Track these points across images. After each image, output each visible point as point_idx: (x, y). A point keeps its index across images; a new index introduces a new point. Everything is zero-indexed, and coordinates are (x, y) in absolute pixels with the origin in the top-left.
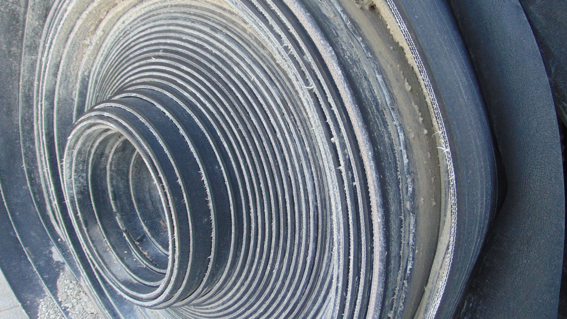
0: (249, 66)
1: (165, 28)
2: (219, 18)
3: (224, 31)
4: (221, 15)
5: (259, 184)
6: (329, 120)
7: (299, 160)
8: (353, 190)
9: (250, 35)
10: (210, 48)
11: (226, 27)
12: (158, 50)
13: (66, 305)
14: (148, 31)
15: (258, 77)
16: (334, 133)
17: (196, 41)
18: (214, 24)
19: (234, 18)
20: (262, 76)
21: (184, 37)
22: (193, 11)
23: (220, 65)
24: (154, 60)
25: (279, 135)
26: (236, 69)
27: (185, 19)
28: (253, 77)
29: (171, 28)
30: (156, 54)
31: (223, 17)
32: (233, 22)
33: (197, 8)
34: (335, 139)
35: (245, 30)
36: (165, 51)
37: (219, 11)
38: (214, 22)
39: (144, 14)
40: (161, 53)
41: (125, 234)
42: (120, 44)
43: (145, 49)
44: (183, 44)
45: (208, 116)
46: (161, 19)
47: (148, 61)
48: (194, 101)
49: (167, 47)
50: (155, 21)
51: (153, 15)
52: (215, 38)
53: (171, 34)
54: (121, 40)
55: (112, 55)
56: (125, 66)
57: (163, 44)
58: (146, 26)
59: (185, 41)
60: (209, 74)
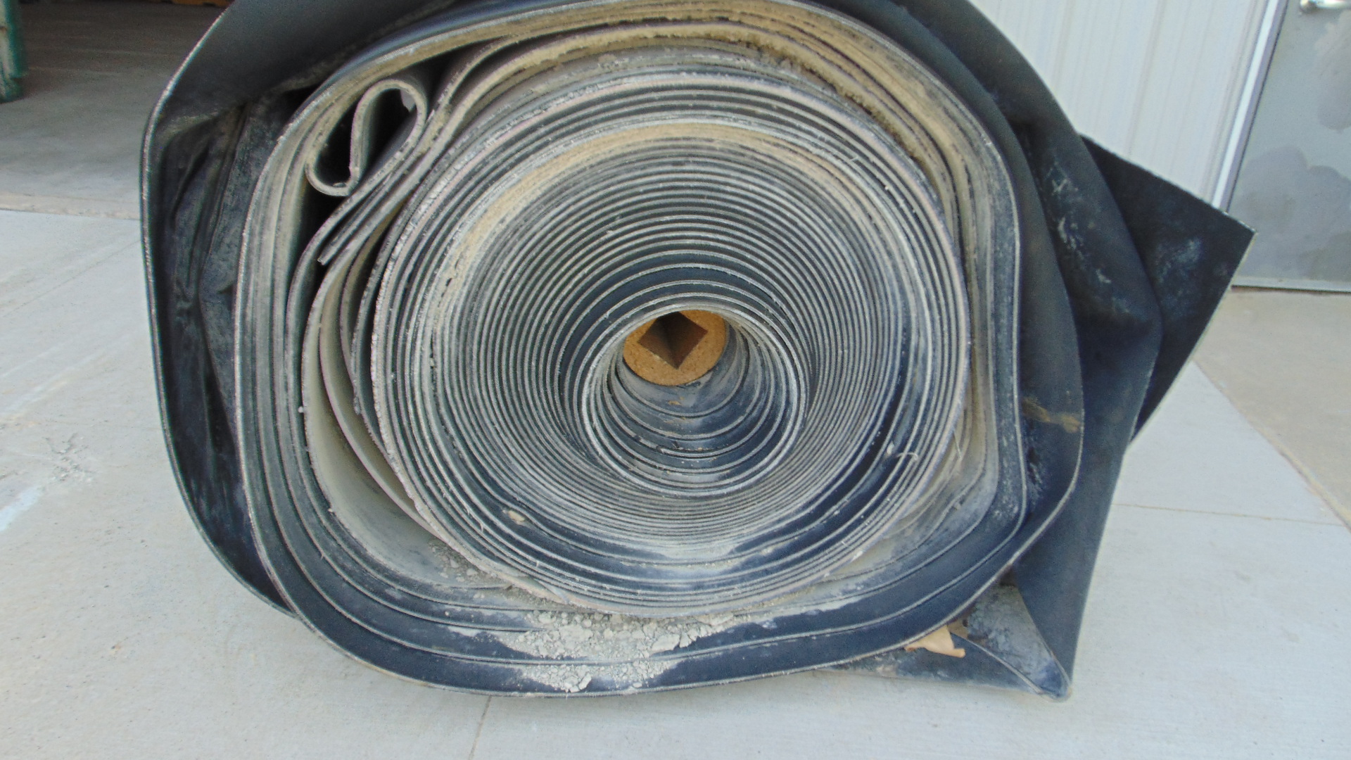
0: (739, 179)
1: (601, 193)
2: (674, 151)
3: (691, 159)
4: (674, 147)
6: (878, 175)
9: (722, 150)
10: (684, 184)
11: (691, 155)
12: (613, 219)
14: (572, 209)
15: (754, 184)
16: (885, 182)
17: (661, 185)
18: (672, 159)
19: (693, 143)
20: (757, 181)
21: (641, 189)
22: (632, 158)
23: (708, 193)
24: (611, 234)
26: (728, 189)
27: (629, 171)
28: (751, 187)
29: (612, 189)
30: (611, 225)
31: (680, 147)
32: (694, 147)
33: (635, 153)
34: (889, 187)
35: (713, 149)
36: (623, 216)
37: (669, 144)
38: (670, 156)
39: (544, 195)
40: (618, 221)
42: (516, 248)
43: (584, 230)
44: (644, 197)
45: (729, 248)
46: (587, 187)
47: (603, 239)
48: (703, 242)
49: (622, 211)
50: (576, 193)
51: (567, 189)
52: (684, 172)
53: (618, 195)
54: (515, 244)
55: (500, 270)
56: (555, 266)
57: (613, 211)
58: (563, 205)
59: (646, 192)
60: (703, 209)
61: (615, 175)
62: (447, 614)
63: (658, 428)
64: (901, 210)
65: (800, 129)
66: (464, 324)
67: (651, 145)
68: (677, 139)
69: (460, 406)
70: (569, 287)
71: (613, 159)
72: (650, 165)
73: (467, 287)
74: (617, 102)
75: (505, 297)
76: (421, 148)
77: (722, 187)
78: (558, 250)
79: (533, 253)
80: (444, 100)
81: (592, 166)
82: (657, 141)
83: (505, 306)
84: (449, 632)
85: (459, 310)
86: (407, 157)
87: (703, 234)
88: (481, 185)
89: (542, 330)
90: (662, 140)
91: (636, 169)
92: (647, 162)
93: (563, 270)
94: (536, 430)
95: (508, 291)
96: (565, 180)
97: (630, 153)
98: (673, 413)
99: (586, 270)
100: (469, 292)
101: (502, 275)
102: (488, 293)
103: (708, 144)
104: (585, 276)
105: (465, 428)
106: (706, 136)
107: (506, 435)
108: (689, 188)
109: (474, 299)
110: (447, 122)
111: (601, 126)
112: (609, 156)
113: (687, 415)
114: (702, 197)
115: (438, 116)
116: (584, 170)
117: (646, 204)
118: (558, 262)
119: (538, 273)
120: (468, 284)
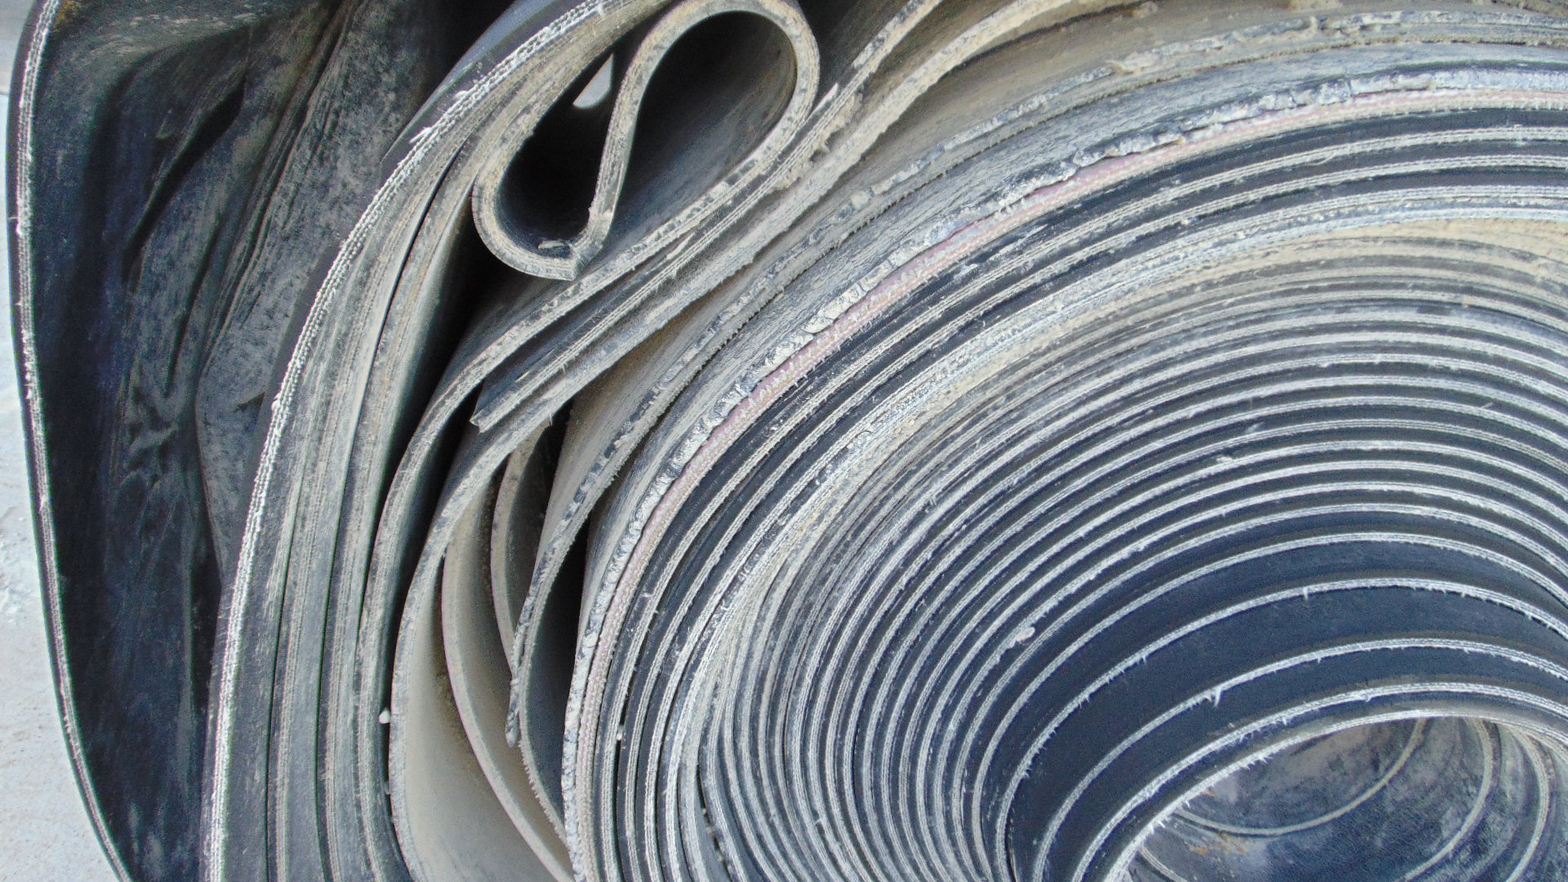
1: (1220, 357)
2: (1430, 272)
3: (1467, 300)
4: (1429, 262)
9: (1546, 285)
11: (1469, 290)
12: (1240, 428)
14: (1136, 386)
17: (1378, 358)
18: (1418, 294)
19: (1482, 258)
21: (1325, 361)
24: (1227, 463)
27: (1303, 309)
29: (1251, 350)
30: (1231, 442)
31: (1444, 264)
32: (1481, 269)
33: (1330, 264)
35: (1527, 279)
36: (1265, 422)
38: (1416, 287)
40: (1252, 435)
42: (969, 461)
43: (1157, 444)
44: (1330, 382)
45: (1512, 535)
46: (1188, 333)
47: (1202, 473)
48: (1454, 516)
49: (1264, 411)
50: (1155, 347)
51: (1131, 331)
52: (1442, 330)
53: (1263, 369)
54: (968, 447)
55: (918, 505)
56: (1064, 518)
57: (1243, 406)
58: (1117, 374)
59: (1337, 370)
60: (1469, 432)
61: (1268, 316)
66: (797, 604)
67: (1372, 250)
68: (1444, 244)
69: (747, 764)
70: (1090, 575)
71: (1267, 273)
72: (1363, 303)
73: (823, 527)
75: (915, 567)
77: (1527, 381)
78: (1079, 483)
79: (1013, 479)
80: (868, 61)
81: (1209, 285)
82: (1394, 241)
83: (911, 587)
85: (792, 572)
86: (739, 199)
87: (1457, 495)
88: (961, 321)
89: (995, 659)
90: (1408, 241)
91: (1326, 306)
92: (1354, 294)
93: (1081, 532)
94: (914, 847)
95: (927, 554)
96: (1133, 310)
97: (1315, 264)
99: (1142, 544)
100: (825, 539)
101: (920, 516)
102: (875, 552)
103: (1518, 265)
104: (1136, 558)
105: (747, 806)
106: (1518, 246)
107: (837, 837)
108: (1445, 372)
109: (835, 557)
110: (857, 118)
111: (1338, 202)
112: (1260, 264)
113: (1234, 829)
114: (1478, 400)
115: (842, 98)
116: (1190, 290)
117: (1330, 402)
118: (1075, 511)
119: (1016, 527)
120: (828, 520)
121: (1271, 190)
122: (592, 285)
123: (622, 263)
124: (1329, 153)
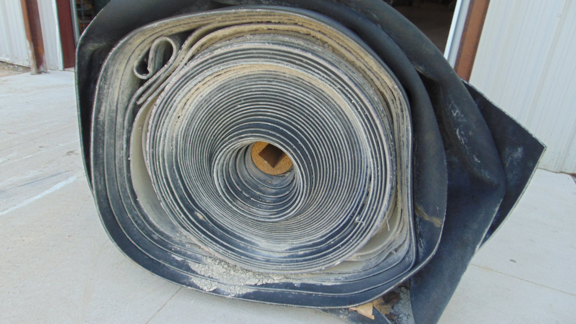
0: (294, 90)
1: (238, 90)
2: (269, 76)
3: (275, 80)
4: (269, 74)
5: (319, 136)
6: (349, 95)
7: (332, 120)
8: (366, 116)
9: (289, 78)
10: (271, 90)
11: (275, 78)
12: (241, 101)
13: (208, 275)
14: (226, 95)
15: (301, 93)
16: (352, 99)
17: (261, 89)
18: (268, 79)
19: (277, 73)
20: (302, 92)
21: (253, 90)
22: (252, 77)
23: (280, 95)
24: (239, 106)
25: (320, 113)
26: (289, 94)
27: (250, 82)
28: (299, 94)
29: (242, 88)
30: (240, 103)
31: (272, 74)
32: (277, 75)
33: (254, 75)
34: (353, 101)
35: (286, 77)
36: (245, 100)
37: (267, 73)
38: (267, 78)
39: (217, 88)
40: (243, 102)
41: (252, 199)
42: (205, 108)
43: (230, 104)
44: (254, 93)
45: (285, 119)
46: (233, 86)
47: (236, 108)
48: (275, 115)
49: (245, 98)
50: (229, 88)
51: (226, 86)
52: (272, 85)
53: (244, 91)
54: (205, 106)
55: (199, 115)
56: (217, 116)
57: (241, 97)
58: (224, 93)
59: (255, 91)
60: (277, 101)
61: (244, 83)
62: (173, 249)
63: (254, 190)
64: (359, 112)
65: (314, 71)
66: (185, 135)
67: (260, 72)
68: (271, 71)
69: (183, 167)
70: (221, 125)
71: (245, 76)
72: (259, 81)
73: (187, 121)
74: (239, 53)
75: (199, 126)
76: (175, 64)
77: (287, 93)
78: (219, 110)
79: (211, 110)
80: (185, 46)
81: (236, 78)
82: (263, 71)
83: (199, 130)
84: (171, 257)
85: (184, 129)
86: (169, 67)
87: (275, 111)
89: (210, 141)
90: (265, 71)
91: (253, 81)
92: (257, 79)
93: (220, 118)
95: (200, 124)
96: (226, 83)
97: (252, 75)
98: (266, 186)
99: (228, 120)
100: (188, 123)
101: (199, 117)
102: (194, 124)
103: (284, 75)
104: (227, 122)
105: (184, 177)
106: (283, 71)
108: (273, 92)
109: (189, 126)
110: (185, 54)
111: (232, 61)
112: (243, 75)
114: (277, 96)
115: (181, 52)
116: (233, 80)
117: (254, 96)
118: (219, 115)
119: (211, 118)
120: (188, 119)
121: (223, 60)
122: (151, 81)
123: (155, 77)
124: (229, 55)
